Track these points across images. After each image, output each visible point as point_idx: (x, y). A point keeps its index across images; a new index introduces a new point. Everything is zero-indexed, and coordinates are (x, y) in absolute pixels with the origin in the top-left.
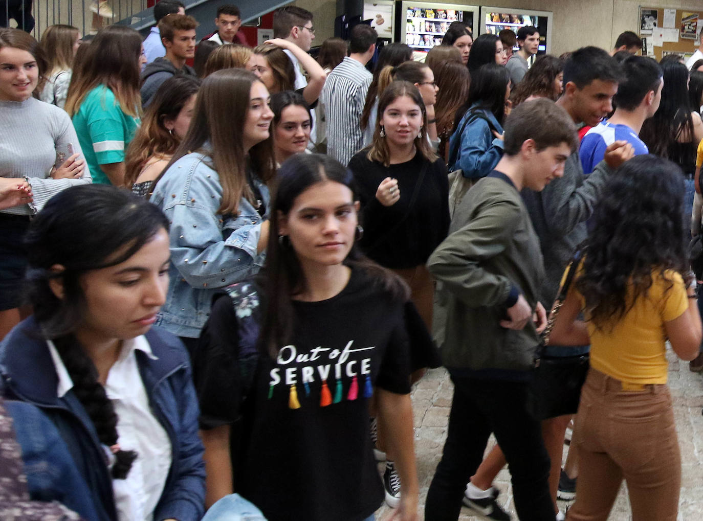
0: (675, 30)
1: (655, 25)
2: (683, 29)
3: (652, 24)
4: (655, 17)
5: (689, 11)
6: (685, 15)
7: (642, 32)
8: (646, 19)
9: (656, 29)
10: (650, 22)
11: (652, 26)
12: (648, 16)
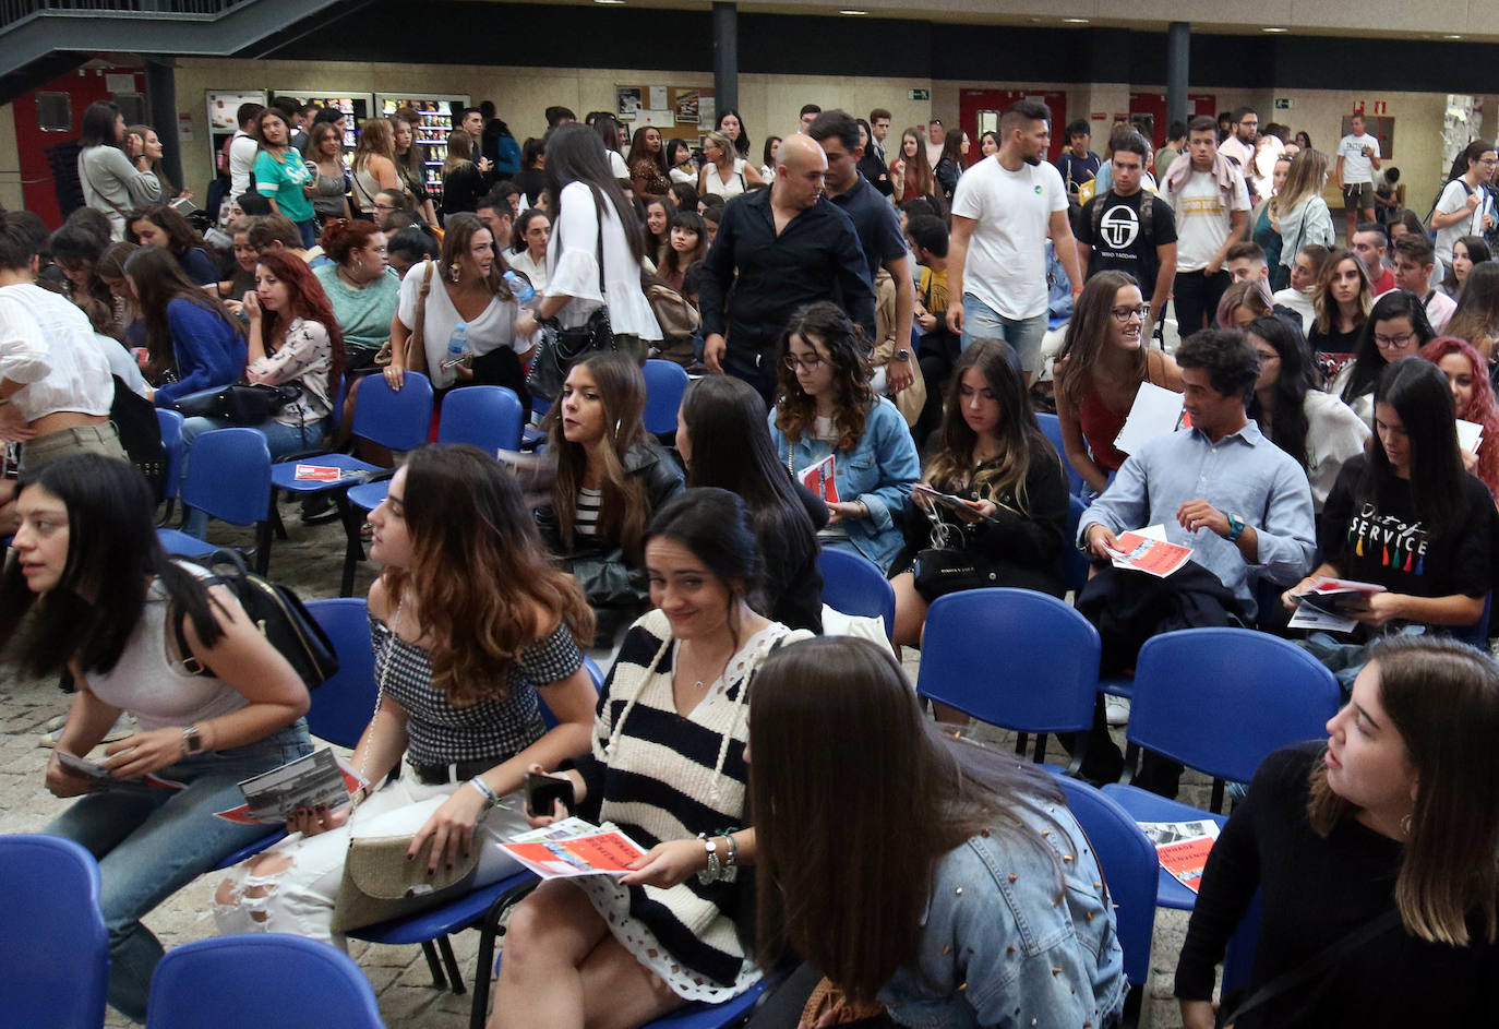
0: (668, 112)
1: (639, 107)
2: (679, 111)
3: (635, 106)
4: (638, 97)
5: (684, 88)
6: (680, 93)
7: (621, 116)
8: (625, 100)
9: (640, 112)
10: (631, 104)
11: (635, 109)
12: (628, 96)
